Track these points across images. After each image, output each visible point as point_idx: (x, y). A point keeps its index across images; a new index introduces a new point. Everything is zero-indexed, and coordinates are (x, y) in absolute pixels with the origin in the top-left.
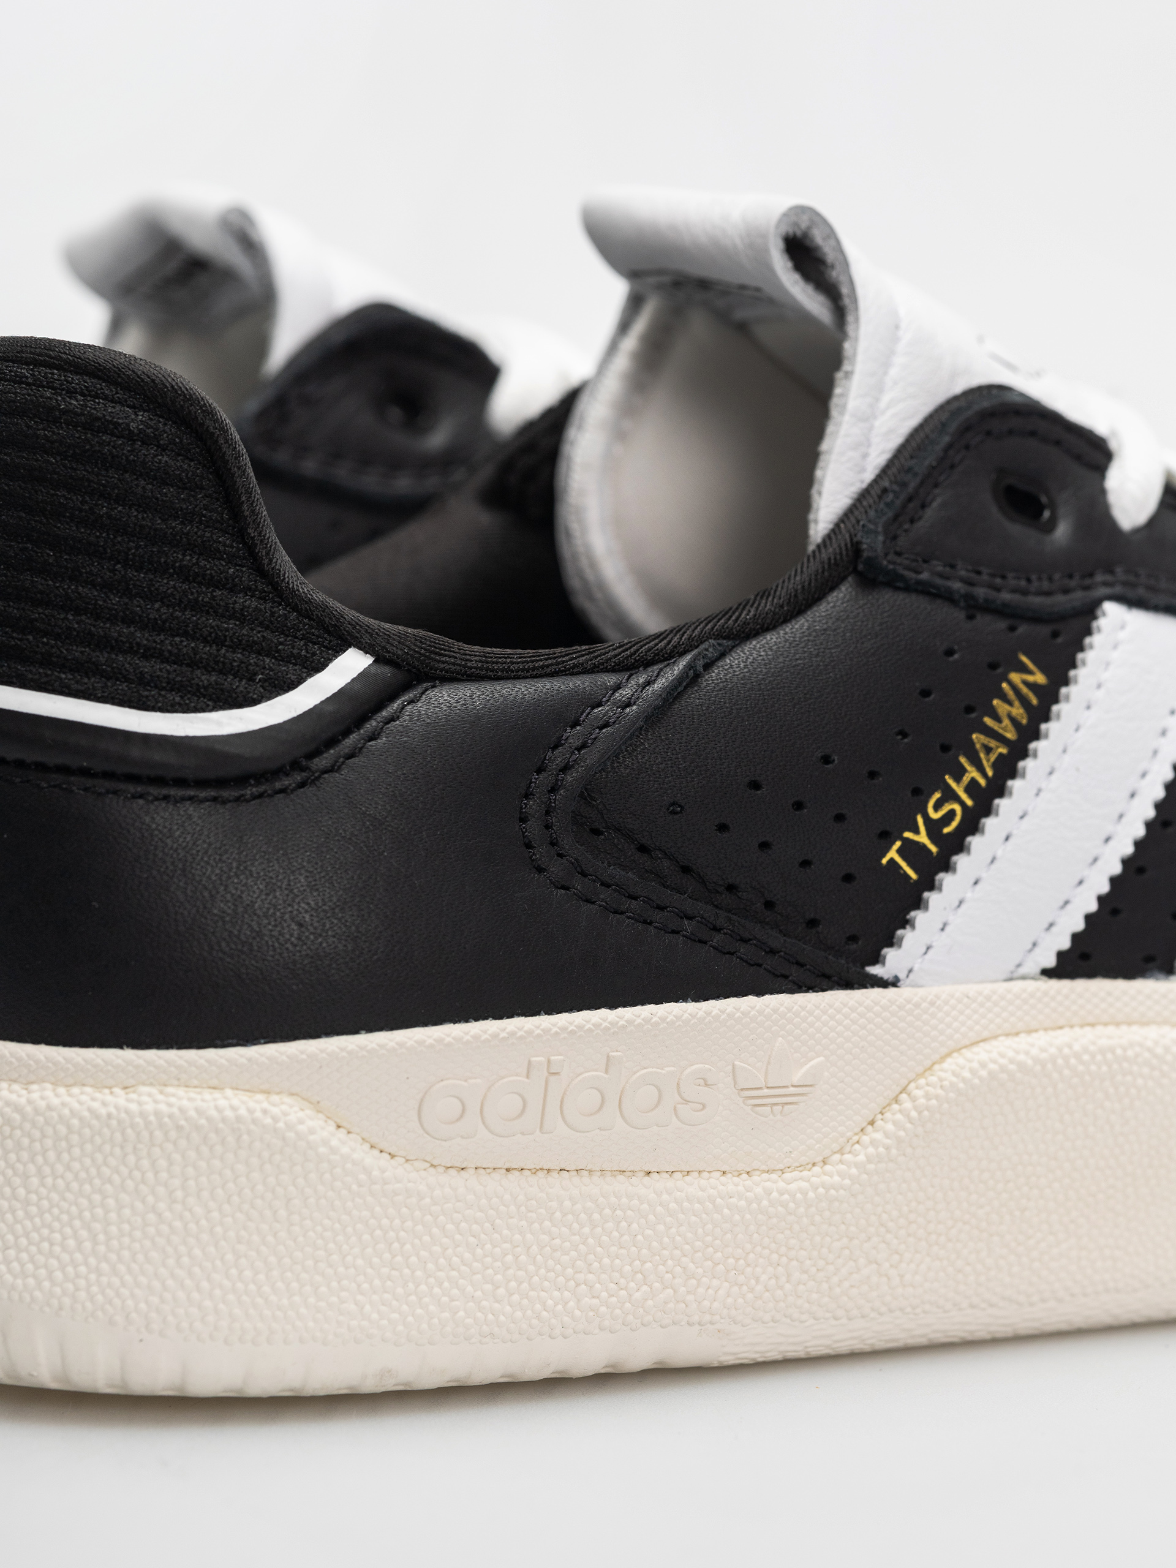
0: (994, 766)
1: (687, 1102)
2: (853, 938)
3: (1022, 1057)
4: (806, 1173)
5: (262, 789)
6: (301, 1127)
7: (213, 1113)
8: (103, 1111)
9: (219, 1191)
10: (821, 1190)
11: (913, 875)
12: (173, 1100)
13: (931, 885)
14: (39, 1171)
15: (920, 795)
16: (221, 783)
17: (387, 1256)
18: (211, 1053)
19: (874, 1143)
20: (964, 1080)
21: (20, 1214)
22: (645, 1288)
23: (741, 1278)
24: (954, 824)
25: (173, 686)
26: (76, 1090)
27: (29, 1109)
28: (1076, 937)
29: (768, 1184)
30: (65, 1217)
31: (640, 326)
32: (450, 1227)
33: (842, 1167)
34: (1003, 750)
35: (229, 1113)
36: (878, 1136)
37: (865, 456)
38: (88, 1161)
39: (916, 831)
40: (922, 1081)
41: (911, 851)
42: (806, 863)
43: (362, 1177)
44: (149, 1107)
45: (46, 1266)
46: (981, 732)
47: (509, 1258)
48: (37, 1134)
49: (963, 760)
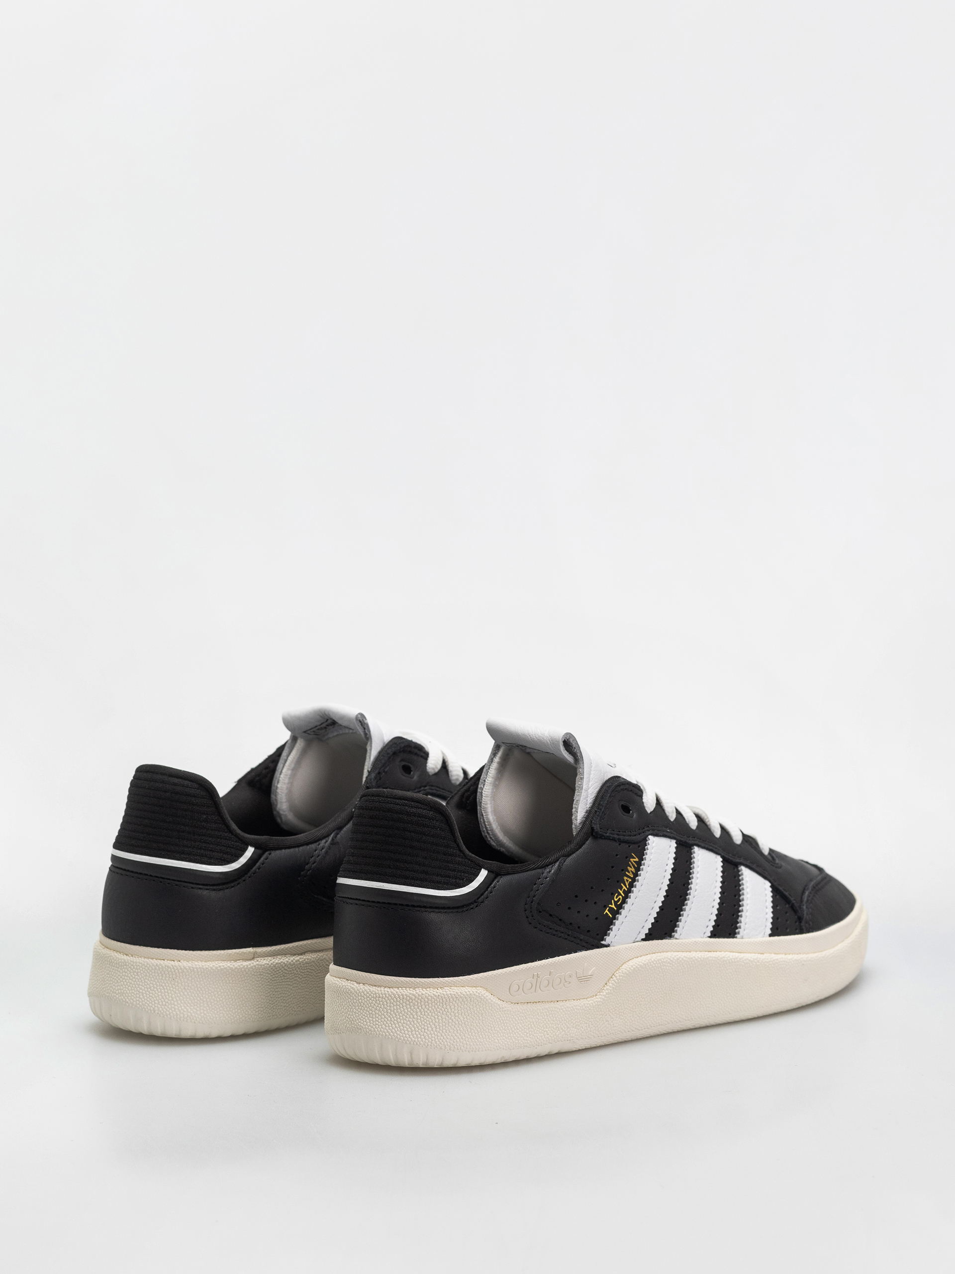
0: (628, 885)
1: (566, 982)
2: (598, 935)
3: (640, 964)
4: (592, 998)
5: (468, 908)
6: (485, 995)
7: (464, 993)
8: (437, 994)
9: (466, 1013)
10: (596, 1003)
11: (611, 916)
12: (454, 990)
13: (614, 918)
14: (420, 1011)
15: (613, 894)
16: (458, 908)
17: (504, 1027)
18: (461, 978)
19: (607, 989)
20: (628, 971)
21: (416, 1022)
22: (559, 1032)
23: (579, 1027)
24: (620, 902)
25: (421, 880)
26: (428, 989)
27: (417, 995)
28: (649, 929)
29: (584, 1002)
30: (428, 1022)
31: (500, 754)
32: (517, 1018)
33: (600, 996)
34: (630, 880)
35: (468, 993)
36: (608, 987)
37: (587, 801)
38: (433, 1007)
39: (612, 905)
40: (617, 972)
41: (611, 910)
42: (587, 916)
43: (498, 1007)
44: (449, 993)
45: (423, 1035)
46: (626, 876)
47: (530, 1026)
48: (419, 1001)
49: (622, 884)
